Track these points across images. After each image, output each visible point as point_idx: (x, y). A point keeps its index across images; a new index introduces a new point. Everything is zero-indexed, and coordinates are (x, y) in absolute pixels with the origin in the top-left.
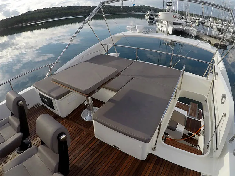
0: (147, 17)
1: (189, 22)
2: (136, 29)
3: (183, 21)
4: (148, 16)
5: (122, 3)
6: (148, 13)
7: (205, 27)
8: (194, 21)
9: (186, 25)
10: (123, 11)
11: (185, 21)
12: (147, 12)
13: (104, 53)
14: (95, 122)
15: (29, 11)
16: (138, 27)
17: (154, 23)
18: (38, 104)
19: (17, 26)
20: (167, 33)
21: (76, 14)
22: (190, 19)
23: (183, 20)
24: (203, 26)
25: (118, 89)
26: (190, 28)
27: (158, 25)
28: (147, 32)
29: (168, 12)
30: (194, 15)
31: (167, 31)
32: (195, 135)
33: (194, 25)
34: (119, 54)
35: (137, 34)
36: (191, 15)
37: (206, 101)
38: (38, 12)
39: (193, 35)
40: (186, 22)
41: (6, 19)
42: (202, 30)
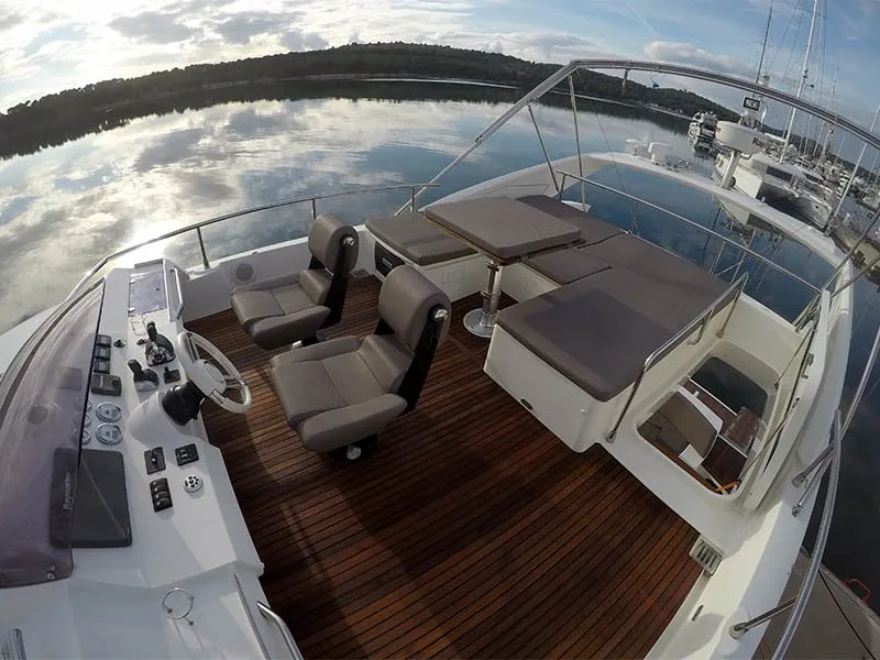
0: (695, 130)
1: (815, 180)
2: (649, 151)
3: (798, 170)
4: (698, 129)
5: (626, 75)
6: (701, 121)
7: (862, 207)
8: (834, 179)
9: (807, 186)
10: (626, 98)
11: (806, 171)
12: (699, 117)
13: (552, 193)
14: (498, 330)
15: (354, 44)
16: (654, 146)
17: (711, 155)
18: (364, 271)
19: (314, 77)
20: (728, 183)
21: (487, 77)
22: (823, 170)
23: (801, 168)
24: (857, 202)
25: (568, 280)
26: (814, 197)
27: (722, 162)
28: (675, 166)
29: (745, 124)
30: (839, 161)
31: (730, 178)
32: (723, 491)
33: (828, 191)
34: (588, 207)
35: (647, 165)
36: (831, 158)
37: (777, 385)
38: (379, 49)
39: (817, 221)
40: (807, 176)
41: (286, 53)
42: (848, 215)
